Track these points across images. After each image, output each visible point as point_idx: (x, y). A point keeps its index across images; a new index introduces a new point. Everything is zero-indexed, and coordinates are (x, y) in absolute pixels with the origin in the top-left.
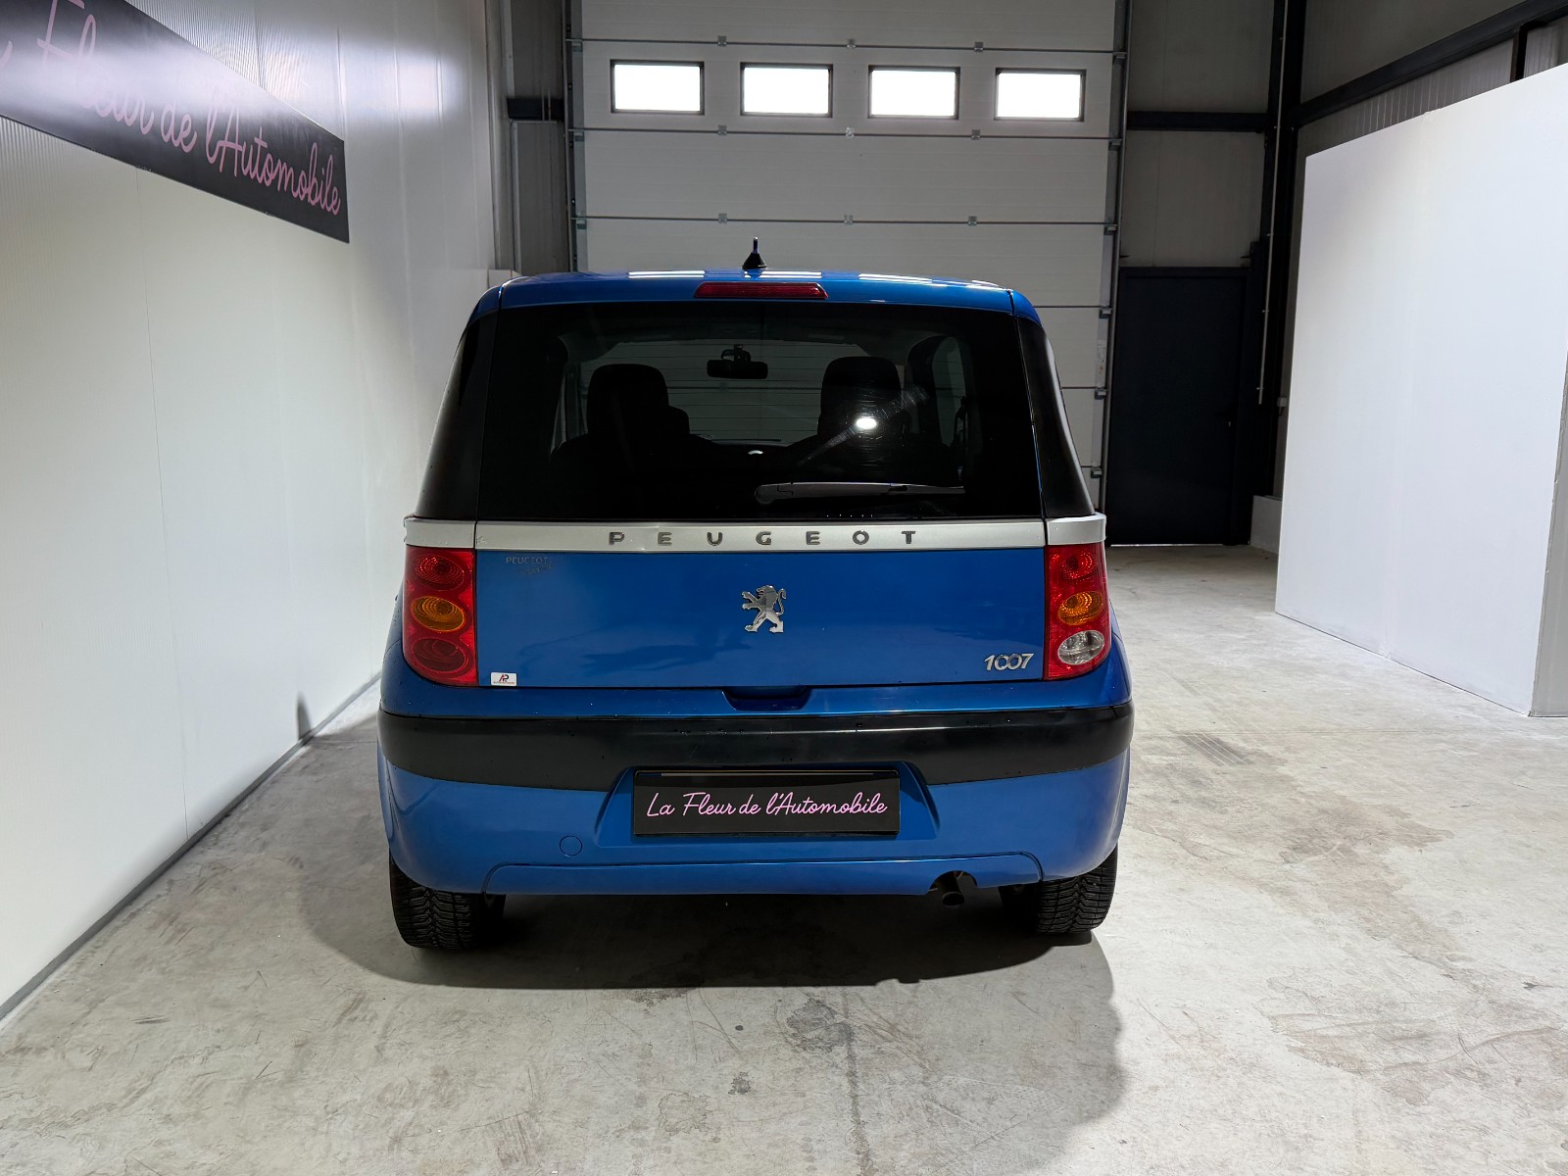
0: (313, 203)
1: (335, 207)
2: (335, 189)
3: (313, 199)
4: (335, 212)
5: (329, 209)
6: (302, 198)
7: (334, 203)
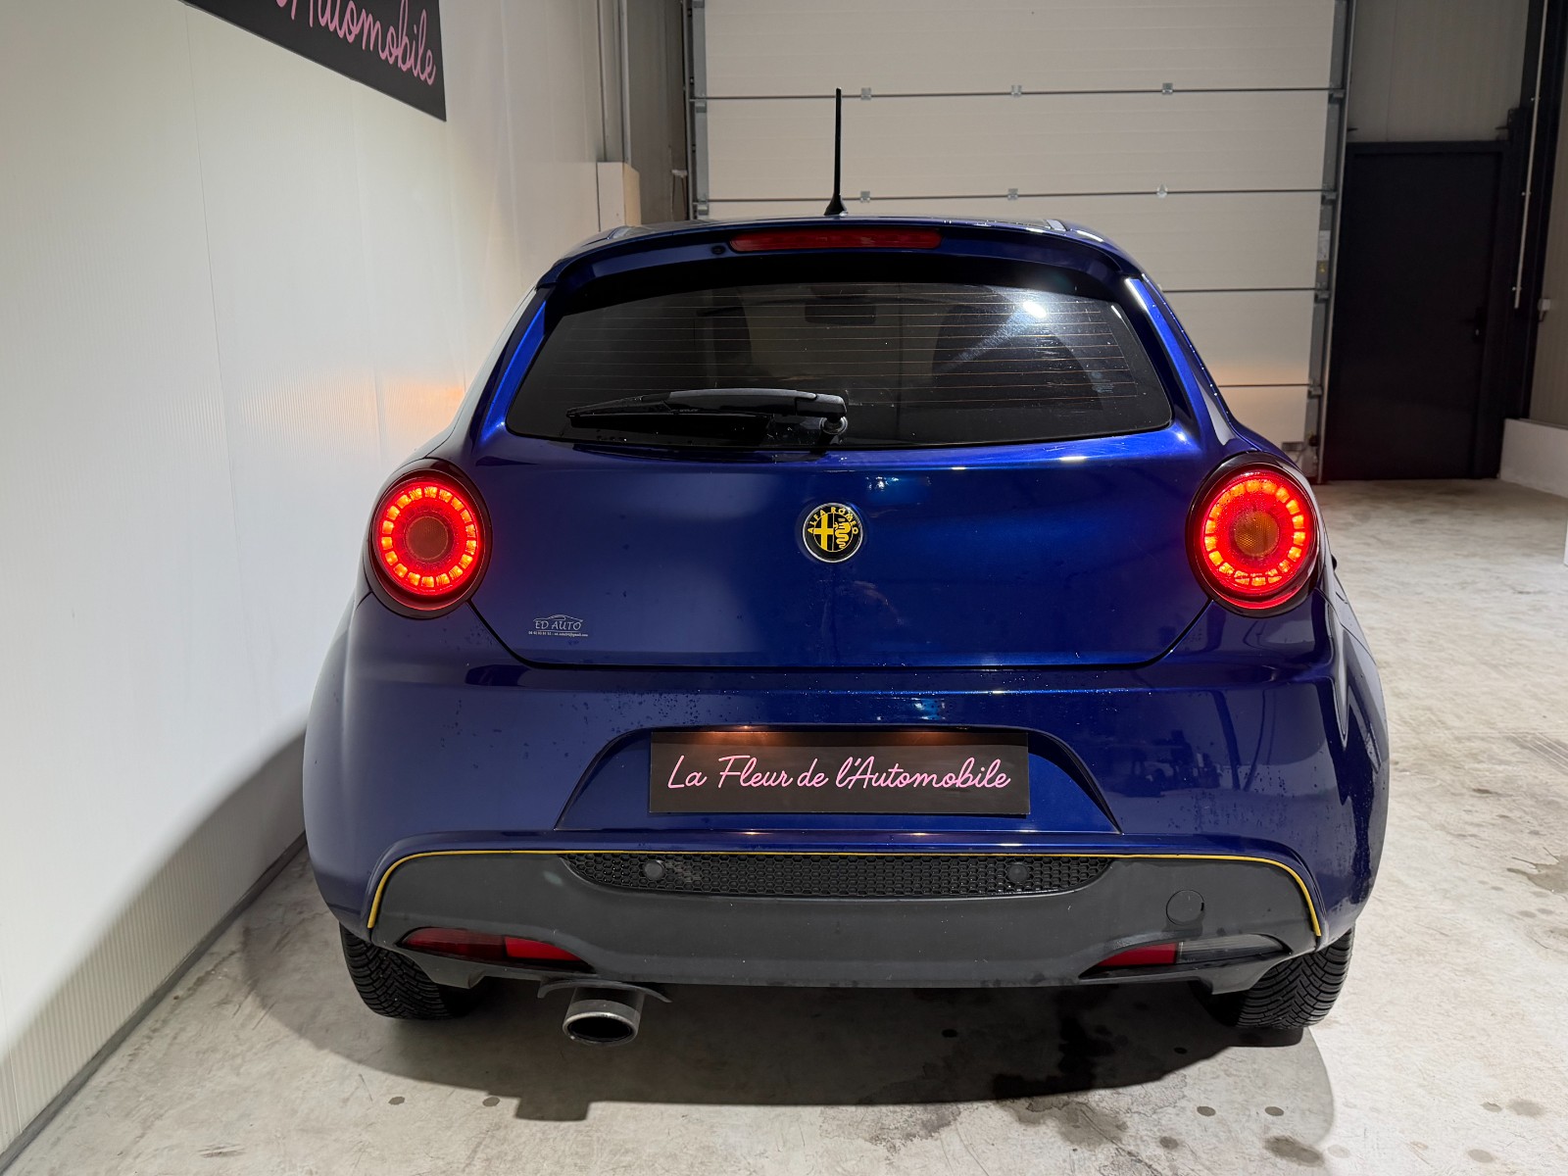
0: (404, 68)
1: (430, 76)
2: (429, 53)
3: (404, 62)
4: (430, 82)
5: (422, 78)
6: (391, 61)
7: (428, 70)
